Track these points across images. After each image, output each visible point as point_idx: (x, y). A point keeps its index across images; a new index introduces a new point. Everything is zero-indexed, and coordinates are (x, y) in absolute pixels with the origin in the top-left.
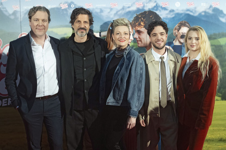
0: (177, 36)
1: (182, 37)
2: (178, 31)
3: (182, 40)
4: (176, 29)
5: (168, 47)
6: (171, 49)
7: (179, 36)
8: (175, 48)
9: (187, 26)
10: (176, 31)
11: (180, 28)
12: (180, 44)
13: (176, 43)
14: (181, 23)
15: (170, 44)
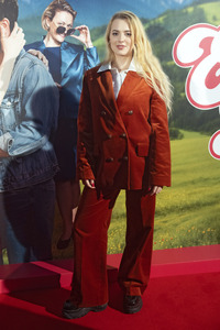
0: (49, 30)
1: (60, 30)
2: (51, 19)
3: (60, 38)
4: (45, 17)
5: (35, 52)
6: (41, 55)
7: (53, 30)
8: (48, 53)
9: (66, 10)
10: (47, 19)
11: (53, 15)
12: (56, 46)
13: (50, 44)
14: (54, 5)
15: (37, 45)
